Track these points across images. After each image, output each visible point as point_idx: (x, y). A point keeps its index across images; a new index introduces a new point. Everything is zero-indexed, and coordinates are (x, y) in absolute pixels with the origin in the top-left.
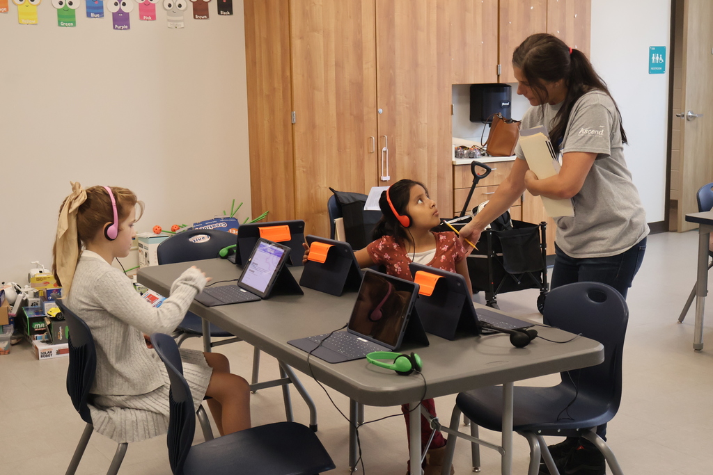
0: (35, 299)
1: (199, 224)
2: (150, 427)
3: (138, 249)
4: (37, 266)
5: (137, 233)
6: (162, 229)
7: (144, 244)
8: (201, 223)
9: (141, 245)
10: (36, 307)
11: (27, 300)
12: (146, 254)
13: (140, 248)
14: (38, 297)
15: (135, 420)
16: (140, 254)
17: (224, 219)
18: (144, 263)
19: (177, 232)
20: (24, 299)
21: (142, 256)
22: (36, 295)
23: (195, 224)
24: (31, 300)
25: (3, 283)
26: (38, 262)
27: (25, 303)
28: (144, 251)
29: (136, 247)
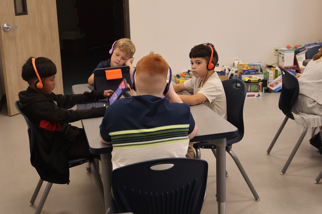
0: (236, 74)
1: (307, 45)
2: (319, 121)
3: (278, 55)
4: (237, 60)
5: (279, 48)
6: (291, 47)
7: (282, 53)
8: (308, 45)
9: (281, 53)
10: (237, 77)
11: (233, 74)
12: (283, 57)
13: (280, 55)
14: (237, 73)
15: (313, 118)
16: (280, 57)
17: (319, 43)
18: (282, 61)
19: (298, 48)
20: (232, 73)
21: (280, 59)
22: (236, 72)
23: (305, 45)
24: (235, 74)
25: (223, 66)
26: (237, 58)
27: (232, 75)
28: (282, 56)
29: (278, 54)
